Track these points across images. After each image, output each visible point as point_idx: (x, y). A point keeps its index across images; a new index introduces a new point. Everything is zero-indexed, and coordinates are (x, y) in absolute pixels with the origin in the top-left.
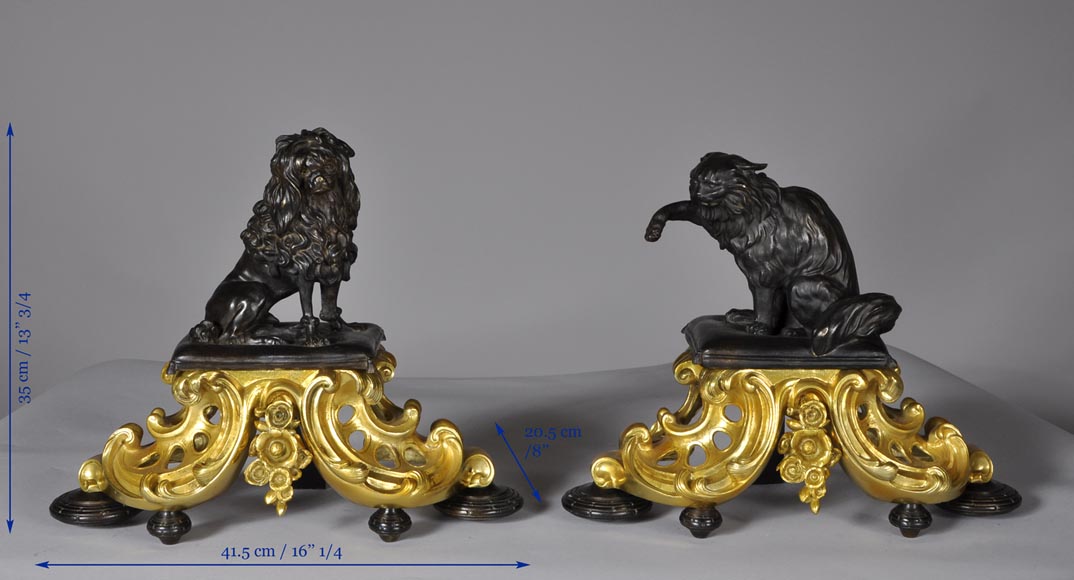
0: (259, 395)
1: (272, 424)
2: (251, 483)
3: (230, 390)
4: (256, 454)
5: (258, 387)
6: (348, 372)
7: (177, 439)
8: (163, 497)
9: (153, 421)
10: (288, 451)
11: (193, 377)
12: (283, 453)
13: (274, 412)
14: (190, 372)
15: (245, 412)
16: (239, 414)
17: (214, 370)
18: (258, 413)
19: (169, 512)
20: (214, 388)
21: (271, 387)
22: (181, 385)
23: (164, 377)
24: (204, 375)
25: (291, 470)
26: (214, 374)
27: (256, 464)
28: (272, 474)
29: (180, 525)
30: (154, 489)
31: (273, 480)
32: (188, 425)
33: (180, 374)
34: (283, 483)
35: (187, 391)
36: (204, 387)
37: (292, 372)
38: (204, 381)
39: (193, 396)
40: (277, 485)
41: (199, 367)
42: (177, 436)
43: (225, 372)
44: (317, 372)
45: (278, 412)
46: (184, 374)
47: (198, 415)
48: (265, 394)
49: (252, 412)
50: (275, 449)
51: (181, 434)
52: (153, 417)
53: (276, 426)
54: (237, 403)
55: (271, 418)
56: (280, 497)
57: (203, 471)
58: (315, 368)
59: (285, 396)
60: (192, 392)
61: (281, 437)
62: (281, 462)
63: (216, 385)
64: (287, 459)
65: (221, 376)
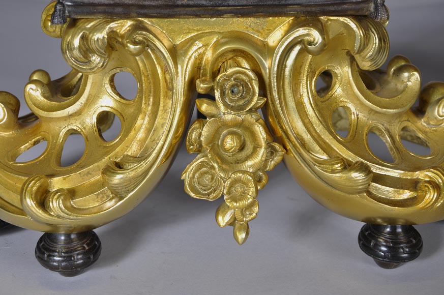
0: (200, 57)
1: (227, 106)
2: (193, 195)
3: (155, 50)
4: (199, 150)
5: (199, 44)
6: (341, 19)
7: (72, 121)
8: (58, 216)
9: (35, 92)
10: (249, 147)
11: (94, 29)
12: (242, 148)
13: (228, 85)
14: (90, 21)
15: (180, 85)
16: (170, 88)
17: (126, 16)
18: (201, 87)
19: (68, 235)
20: (131, 47)
21: (217, 45)
22: (76, 42)
23: (45, 26)
24: (113, 25)
25: (254, 175)
26: (129, 23)
27: (202, 165)
28: (228, 183)
29: (86, 253)
30: (43, 204)
31: (229, 193)
32: (88, 100)
33: (74, 23)
34: (243, 196)
35: (86, 50)
36: (113, 44)
37: (250, 21)
38: (112, 34)
39: (96, 59)
40: (235, 200)
41: (104, 13)
42: (71, 116)
43: (146, 20)
44: (290, 19)
45: (233, 86)
46: (80, 24)
47: (102, 86)
48: (209, 56)
49: (191, 85)
50: (230, 143)
51: (78, 113)
52: (33, 86)
53: (232, 108)
54: (166, 70)
55: (223, 94)
56: (239, 216)
57: (118, 178)
58: (286, 15)
59: (240, 59)
60: (93, 52)
61: (240, 125)
62: (238, 162)
63: (135, 43)
64: (248, 158)
65: (139, 27)
